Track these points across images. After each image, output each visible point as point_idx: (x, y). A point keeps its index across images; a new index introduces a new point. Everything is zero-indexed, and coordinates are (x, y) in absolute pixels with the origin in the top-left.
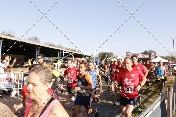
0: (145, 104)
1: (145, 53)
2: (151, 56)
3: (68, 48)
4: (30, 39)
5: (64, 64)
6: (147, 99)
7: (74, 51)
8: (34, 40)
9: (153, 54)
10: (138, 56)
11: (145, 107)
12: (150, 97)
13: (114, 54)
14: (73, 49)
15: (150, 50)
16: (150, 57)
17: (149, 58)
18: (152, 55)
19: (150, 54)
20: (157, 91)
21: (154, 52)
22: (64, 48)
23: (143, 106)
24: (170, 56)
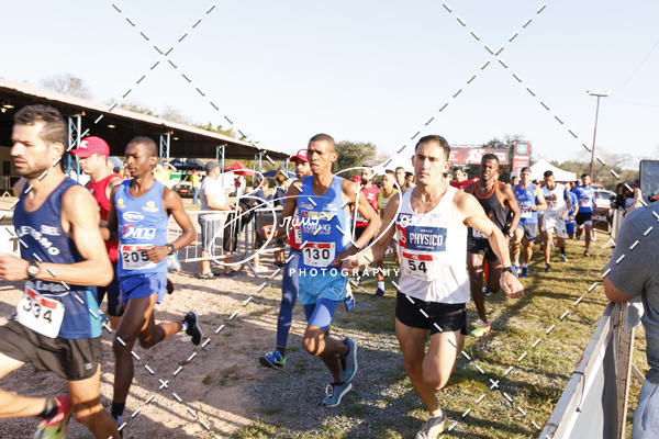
0: (496, 342)
1: (493, 147)
2: (516, 157)
3: (205, 124)
4: (48, 85)
5: (185, 183)
6: (504, 318)
7: (228, 133)
8: (66, 88)
9: (521, 149)
10: (468, 156)
11: (496, 355)
12: (514, 311)
13: (377, 150)
14: (224, 129)
15: (512, 138)
16: (511, 160)
17: (507, 163)
18: (520, 155)
19: (512, 150)
20: (541, 289)
21: (525, 143)
22: (186, 123)
23: (489, 350)
24: (580, 161)
